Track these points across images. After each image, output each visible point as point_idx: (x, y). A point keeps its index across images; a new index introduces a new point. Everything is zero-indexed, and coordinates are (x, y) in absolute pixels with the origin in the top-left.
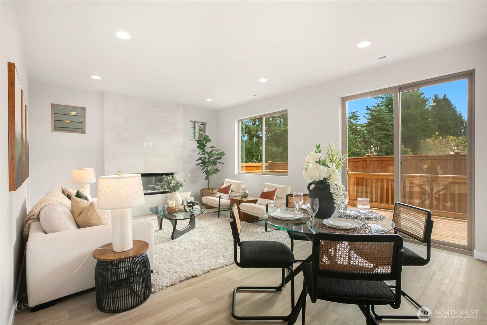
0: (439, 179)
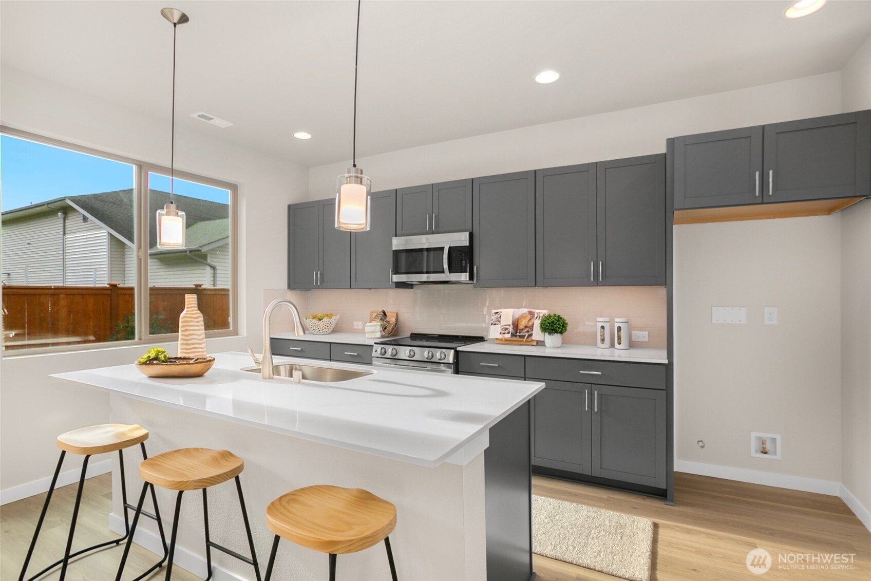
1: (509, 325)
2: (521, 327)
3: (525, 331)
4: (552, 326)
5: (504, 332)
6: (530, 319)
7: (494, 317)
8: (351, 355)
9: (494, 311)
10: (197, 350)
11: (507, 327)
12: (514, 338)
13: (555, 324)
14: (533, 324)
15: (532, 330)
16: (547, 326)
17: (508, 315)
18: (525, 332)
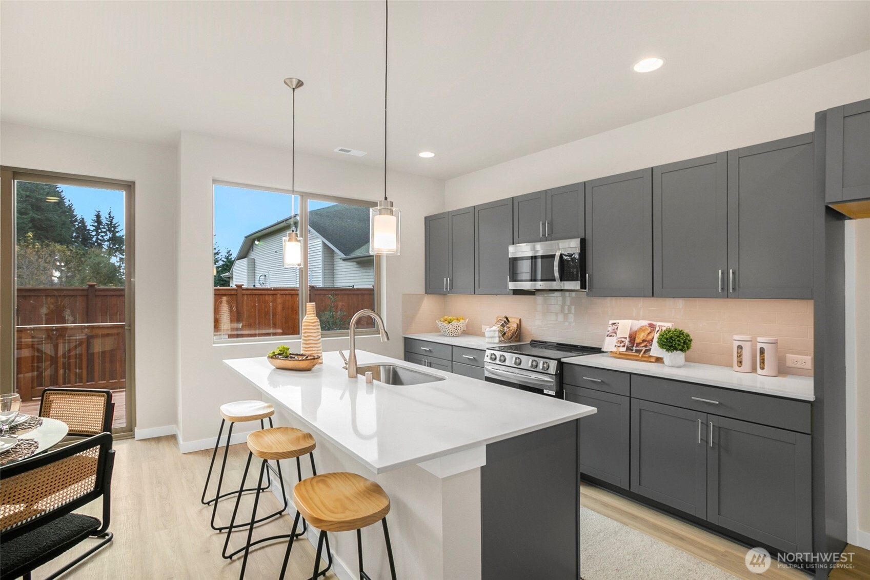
0: (69, 332)
1: (626, 338)
2: (638, 340)
3: (642, 345)
4: (670, 341)
5: (619, 345)
6: (650, 332)
7: (610, 329)
8: (468, 358)
9: (611, 322)
10: (314, 349)
11: (623, 340)
12: (630, 353)
13: (674, 340)
14: (653, 338)
15: (651, 345)
16: (664, 341)
17: (626, 326)
18: (643, 347)
